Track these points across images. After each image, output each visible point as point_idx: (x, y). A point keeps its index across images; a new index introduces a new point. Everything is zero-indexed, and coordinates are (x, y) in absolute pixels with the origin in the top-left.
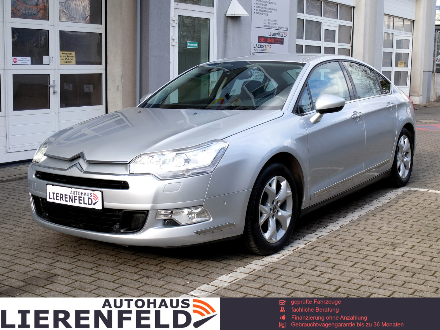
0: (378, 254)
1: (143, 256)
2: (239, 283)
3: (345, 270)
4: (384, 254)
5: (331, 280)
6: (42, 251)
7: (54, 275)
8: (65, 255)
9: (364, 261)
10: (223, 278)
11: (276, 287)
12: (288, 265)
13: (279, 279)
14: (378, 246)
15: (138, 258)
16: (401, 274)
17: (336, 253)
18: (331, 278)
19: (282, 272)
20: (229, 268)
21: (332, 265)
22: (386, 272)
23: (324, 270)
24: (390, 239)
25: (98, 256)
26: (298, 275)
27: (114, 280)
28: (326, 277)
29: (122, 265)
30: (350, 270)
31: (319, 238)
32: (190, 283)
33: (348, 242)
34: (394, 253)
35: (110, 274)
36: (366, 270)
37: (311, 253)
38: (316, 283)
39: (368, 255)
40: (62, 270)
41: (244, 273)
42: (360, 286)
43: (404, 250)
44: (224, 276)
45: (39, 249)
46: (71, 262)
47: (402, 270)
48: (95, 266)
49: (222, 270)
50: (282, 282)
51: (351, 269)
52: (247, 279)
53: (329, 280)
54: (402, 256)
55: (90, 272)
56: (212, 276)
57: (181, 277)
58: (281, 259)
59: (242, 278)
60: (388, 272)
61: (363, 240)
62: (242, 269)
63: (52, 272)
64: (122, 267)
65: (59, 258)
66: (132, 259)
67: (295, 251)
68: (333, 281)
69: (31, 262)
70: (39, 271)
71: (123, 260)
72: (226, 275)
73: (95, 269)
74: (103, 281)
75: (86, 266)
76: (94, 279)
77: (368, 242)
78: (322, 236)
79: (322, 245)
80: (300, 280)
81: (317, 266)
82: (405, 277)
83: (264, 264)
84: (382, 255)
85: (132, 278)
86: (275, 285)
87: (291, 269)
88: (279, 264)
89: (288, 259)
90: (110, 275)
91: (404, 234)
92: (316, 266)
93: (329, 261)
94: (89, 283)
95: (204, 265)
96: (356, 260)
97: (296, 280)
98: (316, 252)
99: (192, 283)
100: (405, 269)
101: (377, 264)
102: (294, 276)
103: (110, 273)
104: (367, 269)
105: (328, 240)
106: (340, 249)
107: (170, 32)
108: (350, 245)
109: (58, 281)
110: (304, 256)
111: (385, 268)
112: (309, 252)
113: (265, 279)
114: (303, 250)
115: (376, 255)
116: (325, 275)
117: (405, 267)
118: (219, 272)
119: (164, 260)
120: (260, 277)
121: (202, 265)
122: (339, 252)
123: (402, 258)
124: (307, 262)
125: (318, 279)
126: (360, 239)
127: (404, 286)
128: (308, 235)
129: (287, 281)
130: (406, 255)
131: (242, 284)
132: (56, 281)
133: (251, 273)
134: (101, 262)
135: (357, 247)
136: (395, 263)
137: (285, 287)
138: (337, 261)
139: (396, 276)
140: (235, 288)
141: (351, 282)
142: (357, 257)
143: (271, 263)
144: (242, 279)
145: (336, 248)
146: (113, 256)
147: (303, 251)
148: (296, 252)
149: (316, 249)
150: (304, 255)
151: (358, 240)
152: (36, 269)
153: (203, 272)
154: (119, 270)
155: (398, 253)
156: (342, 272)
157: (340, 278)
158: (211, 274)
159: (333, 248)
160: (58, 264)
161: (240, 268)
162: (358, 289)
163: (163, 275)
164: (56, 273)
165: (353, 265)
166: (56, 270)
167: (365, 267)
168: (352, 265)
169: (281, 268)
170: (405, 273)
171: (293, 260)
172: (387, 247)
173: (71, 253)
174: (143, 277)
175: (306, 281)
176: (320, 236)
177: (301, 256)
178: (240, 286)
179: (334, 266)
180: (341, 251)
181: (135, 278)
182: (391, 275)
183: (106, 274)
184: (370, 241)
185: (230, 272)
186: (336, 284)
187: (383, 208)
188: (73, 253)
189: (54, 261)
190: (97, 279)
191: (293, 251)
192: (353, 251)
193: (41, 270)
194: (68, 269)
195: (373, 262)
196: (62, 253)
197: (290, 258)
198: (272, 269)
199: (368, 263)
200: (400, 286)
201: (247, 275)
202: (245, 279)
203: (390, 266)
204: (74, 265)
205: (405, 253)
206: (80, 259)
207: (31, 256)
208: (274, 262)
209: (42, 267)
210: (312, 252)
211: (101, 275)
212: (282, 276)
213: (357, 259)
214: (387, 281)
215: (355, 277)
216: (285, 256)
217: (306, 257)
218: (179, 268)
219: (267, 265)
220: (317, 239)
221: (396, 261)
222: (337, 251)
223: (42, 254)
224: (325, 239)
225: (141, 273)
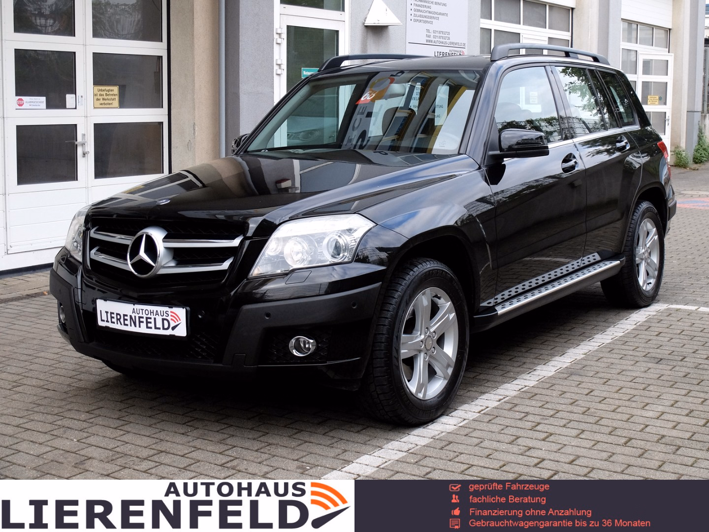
0: (619, 416)
1: (232, 424)
2: (392, 469)
3: (565, 443)
4: (628, 416)
5: (543, 460)
6: (66, 418)
7: (86, 458)
8: (104, 423)
9: (595, 428)
10: (365, 459)
11: (452, 473)
12: (472, 435)
13: (456, 460)
14: (617, 402)
15: (225, 428)
16: (656, 449)
17: (550, 415)
18: (542, 457)
19: (461, 448)
20: (375, 442)
21: (544, 435)
22: (632, 446)
23: (531, 443)
24: (637, 391)
25: (158, 426)
26: (488, 454)
27: (186, 465)
28: (534, 456)
29: (199, 441)
30: (573, 444)
31: (522, 390)
32: (311, 468)
33: (569, 397)
34: (645, 413)
35: (180, 456)
36: (599, 443)
37: (508, 416)
38: (518, 465)
39: (603, 418)
40: (100, 449)
41: (400, 451)
42: (589, 469)
43: (661, 409)
44: (366, 456)
45: (61, 414)
46: (115, 436)
47: (658, 442)
48: (154, 442)
49: (364, 447)
50: (462, 465)
51: (575, 442)
52: (404, 460)
53: (539, 460)
54: (658, 418)
55: (145, 453)
56: (347, 456)
57: (296, 458)
58: (460, 426)
59: (396, 459)
60: (635, 446)
61: (594, 392)
62: (395, 444)
63: (82, 452)
64: (198, 443)
65: (93, 429)
66: (215, 430)
67: (482, 412)
68: (546, 462)
69: (48, 437)
70: (62, 452)
71: (201, 431)
72: (370, 455)
73: (153, 446)
74: (166, 466)
75: (139, 442)
76: (153, 464)
77: (602, 395)
78: (526, 386)
79: (527, 402)
80: (490, 460)
81: (520, 437)
82: (664, 454)
83: (432, 435)
84: (625, 417)
85: (216, 462)
86: (450, 469)
87: (476, 443)
88: (457, 434)
89: (471, 427)
90: (178, 457)
91: (660, 382)
92: (518, 438)
93: (538, 428)
94: (144, 472)
95: (333, 437)
96: (583, 426)
97: (484, 461)
98: (517, 413)
99: (314, 470)
100: (663, 440)
101: (618, 432)
102: (481, 455)
103: (179, 453)
104: (601, 440)
105: (537, 394)
106: (557, 409)
107: (273, 54)
108: (572, 401)
109: (93, 467)
110: (497, 421)
111: (631, 439)
112: (506, 413)
113: (434, 460)
114: (495, 410)
115: (615, 418)
116: (532, 453)
117: (663, 436)
118: (358, 450)
119: (267, 431)
120: (426, 457)
121: (329, 438)
122: (555, 414)
123: (659, 423)
124: (502, 432)
125: (521, 459)
126: (587, 391)
127: (662, 468)
128: (503, 386)
129: (471, 463)
130: (664, 417)
131: (396, 469)
132: (90, 469)
133: (410, 451)
134: (162, 435)
135: (583, 405)
136: (648, 430)
137: (467, 473)
138: (551, 429)
139: (649, 452)
140: (385, 475)
141: (574, 463)
142: (583, 421)
143: (444, 434)
144: (397, 461)
145: (549, 407)
146: (183, 424)
147: (495, 413)
148: (484, 414)
149: (517, 409)
150: (497, 419)
151: (585, 393)
152: (57, 449)
153: (332, 450)
154: (193, 449)
155: (650, 414)
156: (560, 446)
157: (557, 456)
158: (345, 453)
159: (544, 406)
160: (92, 440)
161: (393, 442)
162: (586, 475)
163: (267, 455)
164: (90, 455)
165: (579, 435)
166: (90, 449)
167: (598, 437)
168: (576, 434)
169: (460, 442)
170: (661, 447)
171: (479, 428)
172: (634, 405)
173: (115, 421)
174: (233, 460)
175: (502, 463)
176: (522, 387)
177: (493, 421)
178: (392, 473)
179: (547, 437)
180: (558, 411)
181: (219, 462)
182: (640, 451)
183: (173, 456)
184: (604, 394)
185: (375, 449)
186: (549, 468)
187: (625, 339)
188: (118, 421)
189: (85, 435)
190: (157, 464)
191: (479, 412)
192: (578, 412)
193: (64, 450)
194: (109, 448)
195: (610, 429)
196: (99, 420)
197: (475, 425)
198: (444, 443)
199: (603, 431)
200: (655, 468)
201: (405, 454)
202: (401, 460)
203: (639, 435)
204: (119, 440)
205: (663, 413)
206: (129, 430)
207: (49, 427)
208: (449, 431)
209: (67, 444)
210: (511, 414)
211: (164, 458)
212: (462, 455)
213: (583, 424)
214: (632, 461)
215: (581, 454)
216: (466, 422)
217: (502, 423)
218: (294, 444)
219: (437, 437)
220: (519, 392)
221: (648, 428)
222: (552, 413)
223: (66, 422)
224: (531, 391)
225: (230, 452)
